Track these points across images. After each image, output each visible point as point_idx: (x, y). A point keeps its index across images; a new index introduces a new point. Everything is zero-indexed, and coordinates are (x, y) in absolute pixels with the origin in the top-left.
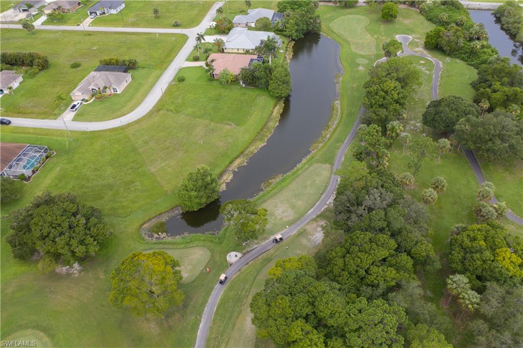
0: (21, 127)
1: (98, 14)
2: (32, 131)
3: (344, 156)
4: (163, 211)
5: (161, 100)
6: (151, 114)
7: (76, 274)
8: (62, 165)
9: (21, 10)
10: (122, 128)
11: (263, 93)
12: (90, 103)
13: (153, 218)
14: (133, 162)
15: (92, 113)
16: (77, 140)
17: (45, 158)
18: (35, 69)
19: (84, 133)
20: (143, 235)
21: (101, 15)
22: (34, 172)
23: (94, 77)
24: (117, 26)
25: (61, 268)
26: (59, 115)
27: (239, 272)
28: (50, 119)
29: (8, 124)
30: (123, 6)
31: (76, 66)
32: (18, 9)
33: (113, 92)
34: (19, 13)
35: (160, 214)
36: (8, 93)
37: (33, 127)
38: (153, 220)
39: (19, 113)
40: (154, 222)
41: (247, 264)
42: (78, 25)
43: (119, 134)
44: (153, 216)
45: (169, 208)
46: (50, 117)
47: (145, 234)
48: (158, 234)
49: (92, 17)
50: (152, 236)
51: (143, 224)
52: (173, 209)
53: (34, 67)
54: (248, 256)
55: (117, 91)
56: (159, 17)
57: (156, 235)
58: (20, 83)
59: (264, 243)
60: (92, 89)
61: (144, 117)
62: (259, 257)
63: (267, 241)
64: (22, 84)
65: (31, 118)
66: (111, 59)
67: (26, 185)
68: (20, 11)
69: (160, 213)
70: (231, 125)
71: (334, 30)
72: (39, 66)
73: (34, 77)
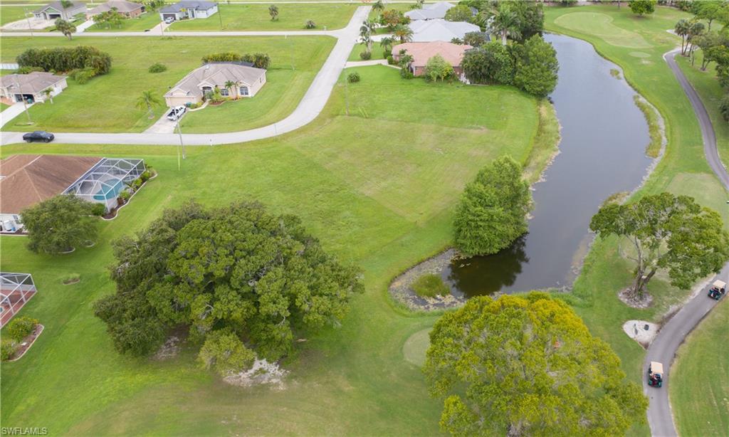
0: (76, 145)
1: (178, 18)
2: (98, 148)
3: (722, 163)
4: (425, 257)
5: (330, 103)
6: (320, 120)
7: (277, 384)
8: (175, 192)
9: (48, 17)
10: (275, 140)
11: (508, 91)
12: (200, 110)
13: (408, 270)
14: (321, 183)
15: (208, 123)
16: (195, 158)
17: (140, 181)
18: (89, 71)
19: (202, 147)
20: (403, 301)
21: (181, 19)
22: (120, 202)
23: (204, 71)
24: (211, 30)
25: (235, 375)
26: (146, 126)
27: (676, 361)
28: (129, 132)
29: (49, 141)
30: (215, 10)
31: (157, 69)
32: (42, 15)
33: (239, 94)
34: (43, 20)
35: (419, 263)
36: (43, 101)
37: (100, 143)
38: (408, 274)
39: (65, 127)
40: (413, 277)
41: (683, 342)
42: (146, 31)
43: (273, 147)
44: (408, 265)
45: (434, 253)
46: (129, 130)
47: (406, 299)
48: (436, 298)
49: (169, 21)
50: (424, 303)
51: (392, 281)
52: (441, 252)
53: (87, 68)
54: (670, 327)
55: (247, 94)
56: (277, 20)
57: (431, 301)
58: (63, 90)
59: (687, 301)
60: (204, 88)
61: (310, 125)
62: (699, 327)
63: (692, 297)
64: (65, 91)
65: (91, 132)
66: (224, 54)
67: (107, 223)
68: (46, 18)
69: (420, 260)
70: (482, 129)
71: (566, 27)
72: (95, 66)
73: (86, 83)
